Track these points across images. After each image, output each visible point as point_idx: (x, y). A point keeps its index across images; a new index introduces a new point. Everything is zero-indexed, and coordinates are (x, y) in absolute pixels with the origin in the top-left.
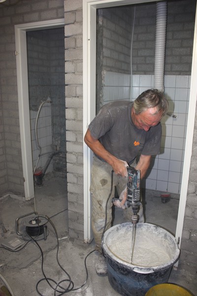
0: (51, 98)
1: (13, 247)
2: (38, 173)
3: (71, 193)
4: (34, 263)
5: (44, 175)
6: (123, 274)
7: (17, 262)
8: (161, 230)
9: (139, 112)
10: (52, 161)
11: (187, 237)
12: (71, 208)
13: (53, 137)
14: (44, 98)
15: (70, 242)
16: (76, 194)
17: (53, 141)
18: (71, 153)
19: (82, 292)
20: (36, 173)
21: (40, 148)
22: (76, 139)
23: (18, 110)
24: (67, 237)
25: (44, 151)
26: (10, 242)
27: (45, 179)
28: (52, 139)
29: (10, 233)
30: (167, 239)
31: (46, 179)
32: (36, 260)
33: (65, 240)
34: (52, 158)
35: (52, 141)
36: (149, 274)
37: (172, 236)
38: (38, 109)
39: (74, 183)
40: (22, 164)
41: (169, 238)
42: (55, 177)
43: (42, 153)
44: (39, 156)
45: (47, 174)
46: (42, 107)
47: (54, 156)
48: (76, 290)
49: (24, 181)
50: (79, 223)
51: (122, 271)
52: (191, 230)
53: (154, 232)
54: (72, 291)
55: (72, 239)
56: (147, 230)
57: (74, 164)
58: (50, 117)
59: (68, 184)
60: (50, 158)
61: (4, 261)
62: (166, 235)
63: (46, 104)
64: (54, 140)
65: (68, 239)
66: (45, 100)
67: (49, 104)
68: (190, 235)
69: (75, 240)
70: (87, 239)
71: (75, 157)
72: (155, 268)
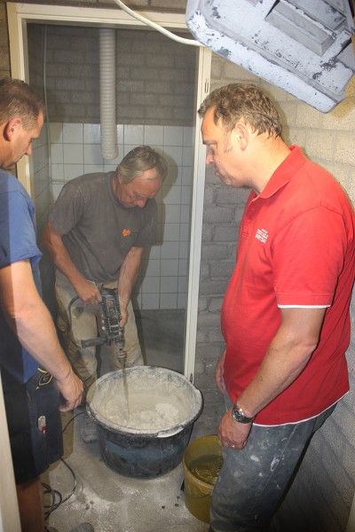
6: (139, 448)
8: (161, 371)
9: (129, 180)
11: (201, 371)
19: (78, 499)
30: (172, 380)
36: (178, 434)
37: (180, 375)
41: (175, 379)
48: (67, 499)
51: (138, 445)
52: (206, 359)
53: (150, 376)
54: (63, 504)
56: (139, 377)
62: (169, 376)
68: (205, 367)
72: (183, 423)
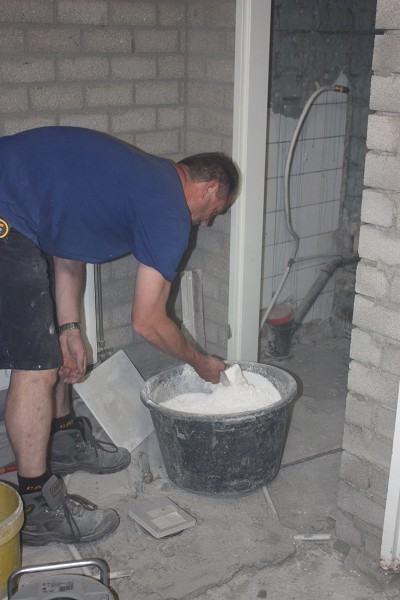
0: (351, 76)
1: (157, 529)
2: (281, 315)
3: (359, 396)
4: (209, 592)
5: (299, 325)
7: (160, 577)
10: (331, 285)
12: (351, 446)
13: (343, 206)
14: (326, 76)
15: (335, 555)
16: (373, 401)
17: (341, 221)
18: (373, 264)
20: (272, 317)
21: (297, 238)
22: (395, 219)
23: (230, 111)
24: (327, 537)
25: (308, 248)
26: (152, 513)
27: (302, 338)
28: (341, 212)
29: (160, 486)
31: (305, 340)
32: (218, 585)
33: (320, 544)
34: (330, 274)
35: (341, 219)
38: (301, 111)
39: (370, 365)
40: (227, 283)
42: (335, 337)
43: (301, 254)
44: (291, 262)
45: (311, 324)
46: (312, 105)
47: (340, 270)
49: (230, 336)
50: (372, 499)
55: (342, 546)
57: (377, 301)
58: (342, 139)
59: (352, 365)
60: (324, 275)
61: (126, 563)
63: (331, 96)
64: (346, 218)
65: (332, 544)
66: (329, 82)
67: (342, 97)
69: (352, 550)
70: (390, 557)
71: (384, 280)
